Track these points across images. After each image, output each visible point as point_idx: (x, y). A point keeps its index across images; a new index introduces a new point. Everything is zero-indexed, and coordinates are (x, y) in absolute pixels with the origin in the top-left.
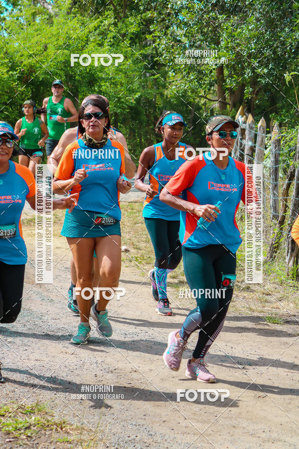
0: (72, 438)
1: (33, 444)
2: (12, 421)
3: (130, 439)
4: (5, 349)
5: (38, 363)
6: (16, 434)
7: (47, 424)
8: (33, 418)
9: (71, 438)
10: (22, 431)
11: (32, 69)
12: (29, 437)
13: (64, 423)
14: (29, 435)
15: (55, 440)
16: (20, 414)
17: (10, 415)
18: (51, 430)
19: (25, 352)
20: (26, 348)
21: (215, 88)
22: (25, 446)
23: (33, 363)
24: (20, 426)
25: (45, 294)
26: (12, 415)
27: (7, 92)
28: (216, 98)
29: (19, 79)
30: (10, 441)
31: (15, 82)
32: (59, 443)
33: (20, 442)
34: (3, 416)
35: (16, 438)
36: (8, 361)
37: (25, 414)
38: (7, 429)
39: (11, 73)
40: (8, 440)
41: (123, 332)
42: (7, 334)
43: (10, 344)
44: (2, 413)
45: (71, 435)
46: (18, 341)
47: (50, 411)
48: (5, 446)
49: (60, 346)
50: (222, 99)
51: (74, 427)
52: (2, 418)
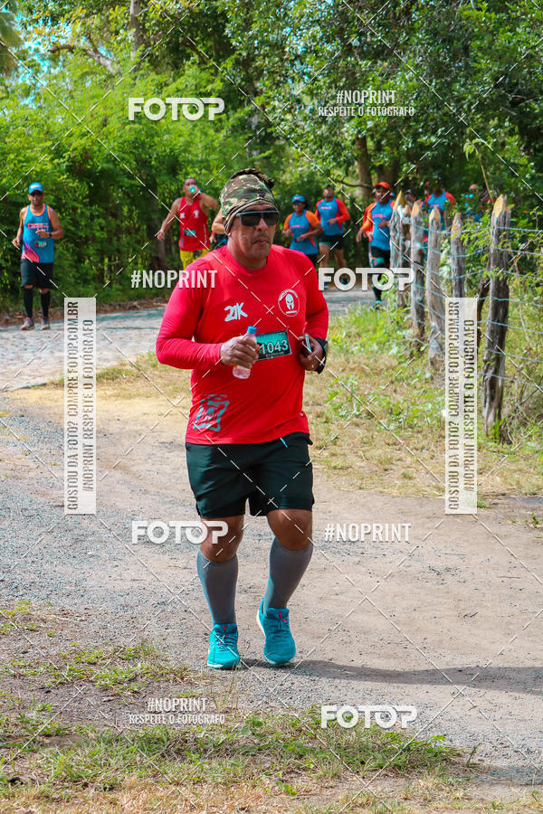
0: (200, 691)
3: (284, 687)
4: (86, 567)
5: (135, 585)
6: (117, 690)
7: (160, 673)
8: (139, 665)
9: (198, 692)
10: (125, 685)
11: (86, 155)
12: (136, 692)
13: (185, 669)
14: (135, 689)
16: (118, 660)
17: (104, 662)
18: (168, 681)
19: (116, 569)
20: (116, 563)
21: (356, 167)
22: (131, 706)
23: (129, 584)
24: (120, 678)
25: (135, 482)
26: (107, 661)
27: (52, 190)
28: (358, 182)
29: (70, 169)
30: (109, 701)
31: (63, 175)
33: (123, 700)
34: (95, 664)
35: (118, 695)
36: (92, 583)
37: (126, 659)
38: (103, 683)
39: (56, 161)
40: (106, 699)
41: (255, 532)
42: (85, 544)
43: (91, 559)
44: (93, 659)
45: (197, 686)
46: (103, 554)
47: (162, 653)
48: (102, 707)
49: (167, 557)
50: (366, 183)
51: (200, 674)
52: (93, 667)
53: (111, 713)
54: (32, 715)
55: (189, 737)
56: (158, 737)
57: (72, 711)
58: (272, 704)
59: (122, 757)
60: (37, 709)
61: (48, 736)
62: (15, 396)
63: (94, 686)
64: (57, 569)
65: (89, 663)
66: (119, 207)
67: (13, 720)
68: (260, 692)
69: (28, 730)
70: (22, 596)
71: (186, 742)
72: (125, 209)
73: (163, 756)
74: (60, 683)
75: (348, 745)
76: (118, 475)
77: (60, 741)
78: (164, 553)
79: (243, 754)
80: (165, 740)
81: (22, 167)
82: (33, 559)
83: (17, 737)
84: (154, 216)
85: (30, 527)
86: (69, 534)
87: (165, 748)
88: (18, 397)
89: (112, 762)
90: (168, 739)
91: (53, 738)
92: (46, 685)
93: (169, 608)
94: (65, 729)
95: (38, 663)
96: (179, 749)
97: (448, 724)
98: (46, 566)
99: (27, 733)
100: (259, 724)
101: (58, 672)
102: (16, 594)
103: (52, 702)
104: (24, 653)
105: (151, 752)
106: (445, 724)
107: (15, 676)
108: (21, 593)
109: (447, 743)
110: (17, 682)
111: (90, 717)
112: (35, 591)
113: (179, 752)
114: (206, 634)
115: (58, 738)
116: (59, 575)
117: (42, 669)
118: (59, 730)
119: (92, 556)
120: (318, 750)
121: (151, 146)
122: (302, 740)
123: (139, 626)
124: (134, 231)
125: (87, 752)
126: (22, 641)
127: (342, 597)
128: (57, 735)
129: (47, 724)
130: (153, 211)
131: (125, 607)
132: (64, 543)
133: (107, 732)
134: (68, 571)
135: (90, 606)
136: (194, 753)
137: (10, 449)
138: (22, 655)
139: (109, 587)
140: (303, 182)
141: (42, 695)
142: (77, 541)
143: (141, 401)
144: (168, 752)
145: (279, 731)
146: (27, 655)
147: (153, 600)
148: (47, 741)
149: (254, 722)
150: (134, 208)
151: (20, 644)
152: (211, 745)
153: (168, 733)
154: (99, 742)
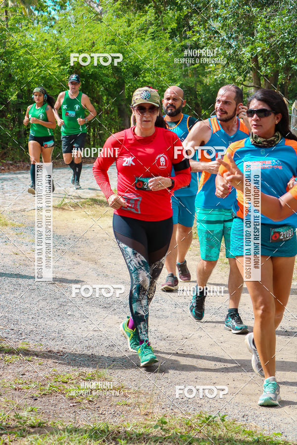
0: (130, 401)
1: (95, 408)
2: (74, 387)
3: (183, 400)
4: (65, 322)
5: (96, 334)
6: (78, 399)
12: (91, 401)
13: (122, 387)
14: (91, 399)
15: (115, 404)
16: (81, 380)
17: (72, 381)
19: (84, 323)
20: (84, 320)
21: (251, 75)
22: (87, 410)
23: (92, 333)
25: (100, 269)
26: (74, 381)
28: (252, 84)
30: (74, 406)
32: (118, 406)
33: (82, 406)
34: (66, 383)
35: (79, 402)
36: (69, 332)
37: (86, 380)
39: (62, 67)
40: (71, 405)
41: (173, 302)
42: (66, 308)
43: (70, 317)
44: (65, 380)
45: (129, 398)
46: (77, 314)
47: (109, 377)
48: (69, 410)
49: (116, 317)
50: (257, 84)
51: (132, 391)
52: (65, 385)
53: (74, 414)
54: (24, 414)
55: (121, 430)
56: (102, 429)
57: (50, 412)
58: (175, 410)
59: (78, 442)
60: (28, 410)
61: (33, 427)
62: (29, 214)
63: (65, 396)
64: (47, 323)
65: (63, 382)
66: (100, 98)
67: (12, 417)
68: (168, 402)
69: (21, 424)
70: (24, 339)
71: (119, 433)
72: (105, 98)
73: (104, 441)
74: (43, 394)
75: (220, 437)
76: (91, 265)
77: (40, 431)
78: (115, 314)
79: (155, 441)
80: (106, 431)
81: (41, 71)
82: (33, 316)
83: (13, 428)
84: (123, 103)
85: (33, 296)
86: (56, 301)
87: (106, 436)
88: (31, 215)
90: (108, 431)
91: (36, 429)
92: (35, 395)
93: (116, 349)
94: (44, 423)
95: (31, 381)
96: (115, 438)
97: (285, 425)
98: (41, 321)
99: (20, 425)
100: (165, 423)
101: (43, 387)
102: (20, 338)
103: (38, 406)
104: (23, 375)
105: (97, 439)
106: (283, 426)
107: (16, 389)
108: (24, 337)
109: (284, 437)
110: (17, 392)
111: (61, 416)
112: (32, 336)
113: (114, 439)
115: (39, 428)
116: (48, 327)
117: (33, 385)
118: (40, 424)
119: (70, 315)
120: (201, 440)
122: (193, 434)
124: (110, 113)
125: (56, 437)
126: (22, 367)
127: (225, 345)
128: (39, 427)
129: (33, 420)
130: (122, 100)
131: (88, 347)
132: (53, 306)
133: (69, 425)
134: (54, 324)
135: (66, 346)
136: (123, 440)
137: (24, 247)
138: (21, 376)
139: (78, 334)
140: (217, 83)
141: (31, 401)
142: (61, 305)
143: (108, 219)
144: (107, 438)
145: (178, 427)
146: (25, 376)
147: (106, 343)
148: (32, 430)
149: (162, 421)
150: (110, 97)
151: (21, 369)
152: (135, 435)
153: (108, 427)
154: (64, 432)
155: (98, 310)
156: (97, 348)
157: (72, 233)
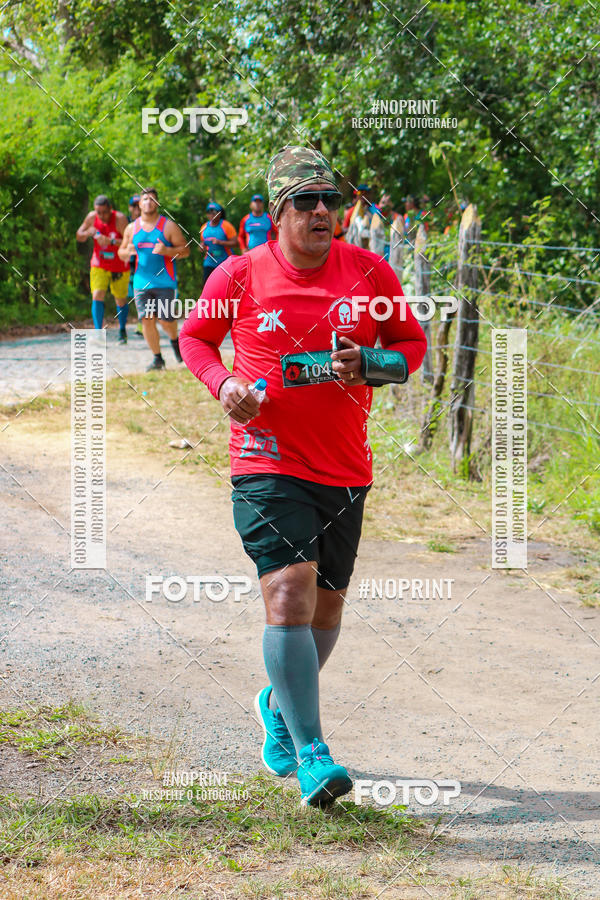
0: (134, 756)
1: (71, 769)
2: (32, 734)
3: (227, 752)
5: (63, 638)
6: (42, 755)
7: (90, 736)
8: (67, 727)
9: (132, 757)
10: (52, 749)
11: (9, 160)
12: (63, 758)
13: (118, 732)
14: (63, 754)
15: (107, 762)
16: (44, 722)
17: (28, 724)
18: (99, 745)
19: (41, 621)
20: (41, 614)
22: (58, 773)
23: (56, 637)
24: (46, 741)
26: (32, 723)
30: (34, 767)
32: (112, 766)
33: (49, 767)
34: (17, 726)
35: (43, 760)
37: (53, 721)
38: (27, 747)
40: (30, 765)
43: (14, 610)
44: (16, 721)
45: (131, 751)
46: (27, 604)
47: (92, 714)
48: (26, 775)
51: (135, 737)
52: (15, 730)
53: (36, 781)
55: (122, 807)
56: (88, 807)
58: (214, 770)
59: (47, 830)
63: (16, 750)
65: (11, 725)
66: (45, 219)
68: (201, 756)
71: (119, 812)
72: (53, 221)
73: (93, 828)
75: (299, 816)
76: (44, 516)
78: (95, 603)
79: (182, 826)
80: (96, 810)
87: (96, 819)
89: (37, 834)
90: (99, 810)
93: (101, 665)
96: (111, 821)
105: (80, 824)
111: (12, 785)
113: (111, 824)
114: (141, 693)
119: (15, 606)
120: (266, 821)
121: (81, 151)
122: (247, 810)
123: (66, 684)
124: (63, 246)
125: (8, 823)
131: (52, 662)
133: (30, 801)
135: (12, 662)
136: (128, 825)
139: (34, 640)
144: (99, 824)
147: (82, 655)
150: (63, 219)
152: (147, 815)
153: (98, 802)
154: (22, 813)
155: (64, 596)
156: (67, 664)
157: (7, 461)
